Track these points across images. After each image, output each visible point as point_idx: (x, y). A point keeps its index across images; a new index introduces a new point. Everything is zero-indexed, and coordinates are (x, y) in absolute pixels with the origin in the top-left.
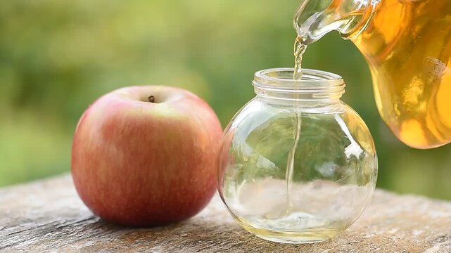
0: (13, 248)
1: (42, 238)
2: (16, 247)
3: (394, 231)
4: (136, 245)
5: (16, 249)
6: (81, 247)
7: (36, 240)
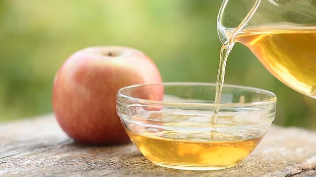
0: (12, 157)
1: (32, 152)
2: (14, 157)
3: (283, 149)
4: (100, 157)
5: (14, 158)
6: (60, 157)
7: (28, 153)
